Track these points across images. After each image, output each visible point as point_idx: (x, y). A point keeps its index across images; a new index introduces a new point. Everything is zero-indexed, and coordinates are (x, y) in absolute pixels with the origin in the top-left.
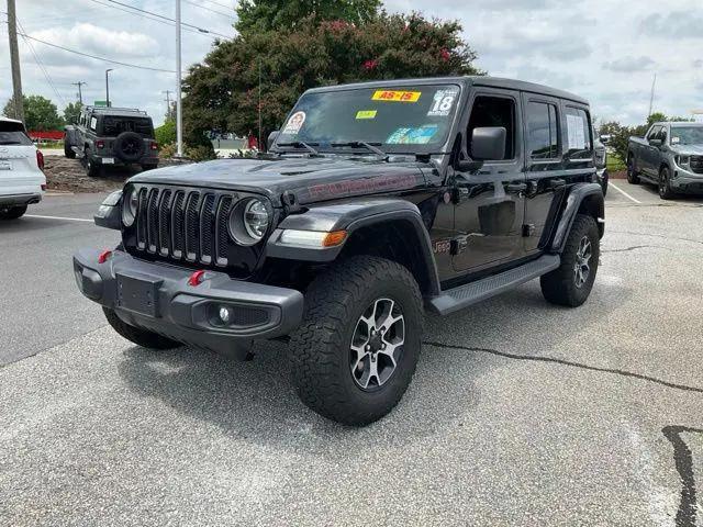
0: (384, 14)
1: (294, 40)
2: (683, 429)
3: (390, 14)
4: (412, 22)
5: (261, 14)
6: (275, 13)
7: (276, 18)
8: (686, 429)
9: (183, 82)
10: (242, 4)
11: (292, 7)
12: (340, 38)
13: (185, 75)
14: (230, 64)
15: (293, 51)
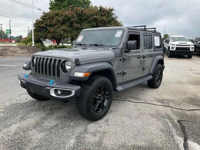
0: (92, 6)
1: (67, 13)
2: (182, 120)
3: (93, 6)
4: (100, 8)
5: (56, 5)
6: (61, 5)
7: (61, 6)
8: (183, 121)
9: (34, 24)
10: (51, 2)
11: (66, 3)
12: (80, 12)
13: (35, 22)
14: (48, 19)
15: (66, 16)
